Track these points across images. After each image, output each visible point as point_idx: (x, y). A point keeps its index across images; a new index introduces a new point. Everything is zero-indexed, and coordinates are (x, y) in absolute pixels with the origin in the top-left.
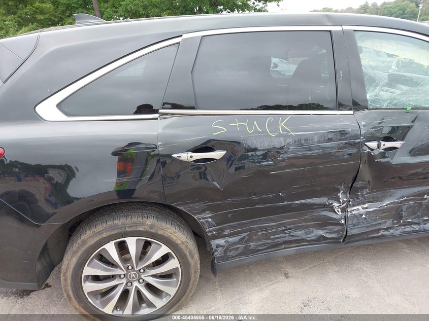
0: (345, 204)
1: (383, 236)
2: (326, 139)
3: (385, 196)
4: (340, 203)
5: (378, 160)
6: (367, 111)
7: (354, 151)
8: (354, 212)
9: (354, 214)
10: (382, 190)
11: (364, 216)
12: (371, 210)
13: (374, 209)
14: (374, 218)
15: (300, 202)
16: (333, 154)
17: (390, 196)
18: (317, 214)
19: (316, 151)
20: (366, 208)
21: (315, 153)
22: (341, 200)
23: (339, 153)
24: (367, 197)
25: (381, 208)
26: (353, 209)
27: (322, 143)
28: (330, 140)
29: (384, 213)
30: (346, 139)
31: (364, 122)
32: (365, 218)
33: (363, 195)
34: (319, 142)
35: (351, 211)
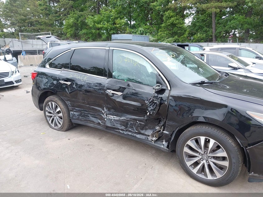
1: (119, 132)
3: (122, 116)
7: (103, 92)
8: (109, 117)
13: (117, 119)
14: (116, 123)
15: (93, 107)
19: (92, 89)
20: (114, 118)
24: (114, 113)
27: (94, 86)
30: (101, 87)
32: (113, 121)
33: (112, 111)
35: (108, 117)
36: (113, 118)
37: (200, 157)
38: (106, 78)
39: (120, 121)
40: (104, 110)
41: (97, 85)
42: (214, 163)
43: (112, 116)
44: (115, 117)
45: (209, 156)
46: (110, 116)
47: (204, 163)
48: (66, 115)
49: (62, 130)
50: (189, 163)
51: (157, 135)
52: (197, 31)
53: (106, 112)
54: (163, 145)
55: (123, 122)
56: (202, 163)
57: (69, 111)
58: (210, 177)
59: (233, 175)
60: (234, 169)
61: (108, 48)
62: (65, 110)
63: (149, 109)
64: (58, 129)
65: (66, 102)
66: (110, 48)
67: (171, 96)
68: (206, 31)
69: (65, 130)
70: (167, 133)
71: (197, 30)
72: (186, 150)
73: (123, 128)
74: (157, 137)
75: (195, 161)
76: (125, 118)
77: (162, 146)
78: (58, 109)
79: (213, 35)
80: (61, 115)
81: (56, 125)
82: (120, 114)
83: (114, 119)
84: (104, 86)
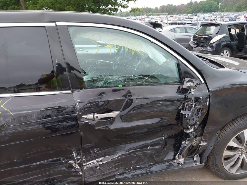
0: (80, 161)
2: (45, 116)
3: (116, 151)
4: (74, 160)
5: (97, 128)
6: (84, 90)
7: (73, 123)
8: (89, 166)
9: (90, 167)
10: (113, 146)
11: (98, 168)
12: (105, 162)
13: (106, 161)
14: (108, 168)
15: (38, 163)
16: (53, 127)
17: (121, 150)
18: (58, 170)
19: (36, 126)
20: (101, 161)
21: (35, 128)
22: (75, 159)
23: (59, 126)
24: (99, 153)
25: (113, 160)
26: (88, 163)
27: (41, 119)
28: (49, 116)
29: (116, 163)
30: (64, 114)
31: (79, 99)
32: (100, 169)
33: (95, 152)
34: (38, 119)
35: (86, 165)
36: (98, 162)
38: (70, 91)
39: (113, 162)
40: (72, 158)
41: (48, 113)
43: (94, 161)
44: (101, 159)
46: (90, 162)
54: (195, 161)
55: (121, 160)
61: (53, 24)
66: (58, 24)
70: (205, 144)
76: (123, 153)
77: (194, 164)
82: (111, 150)
83: (101, 163)
84: (74, 111)
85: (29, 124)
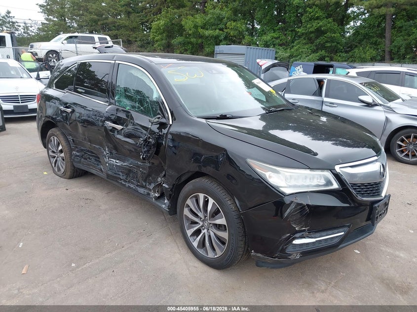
36: (116, 162)
37: (201, 223)
39: (122, 167)
40: (105, 150)
42: (215, 234)
44: (118, 161)
45: (210, 224)
47: (204, 233)
48: (68, 155)
49: (65, 177)
50: (189, 232)
51: (160, 190)
52: (359, 43)
53: (108, 154)
54: (165, 204)
55: (126, 169)
56: (203, 232)
57: (71, 150)
58: (211, 255)
59: (233, 252)
60: (232, 243)
62: (66, 149)
63: (143, 150)
64: (60, 175)
65: (68, 137)
66: (116, 62)
67: (171, 134)
68: (376, 44)
69: (68, 177)
70: (167, 186)
71: (360, 40)
72: (186, 212)
73: (124, 178)
74: (160, 192)
75: (195, 229)
76: (128, 164)
77: (164, 206)
78: (60, 148)
79: (387, 49)
80: (62, 155)
81: (59, 170)
82: (123, 157)
84: (103, 116)
85: (89, 117)
